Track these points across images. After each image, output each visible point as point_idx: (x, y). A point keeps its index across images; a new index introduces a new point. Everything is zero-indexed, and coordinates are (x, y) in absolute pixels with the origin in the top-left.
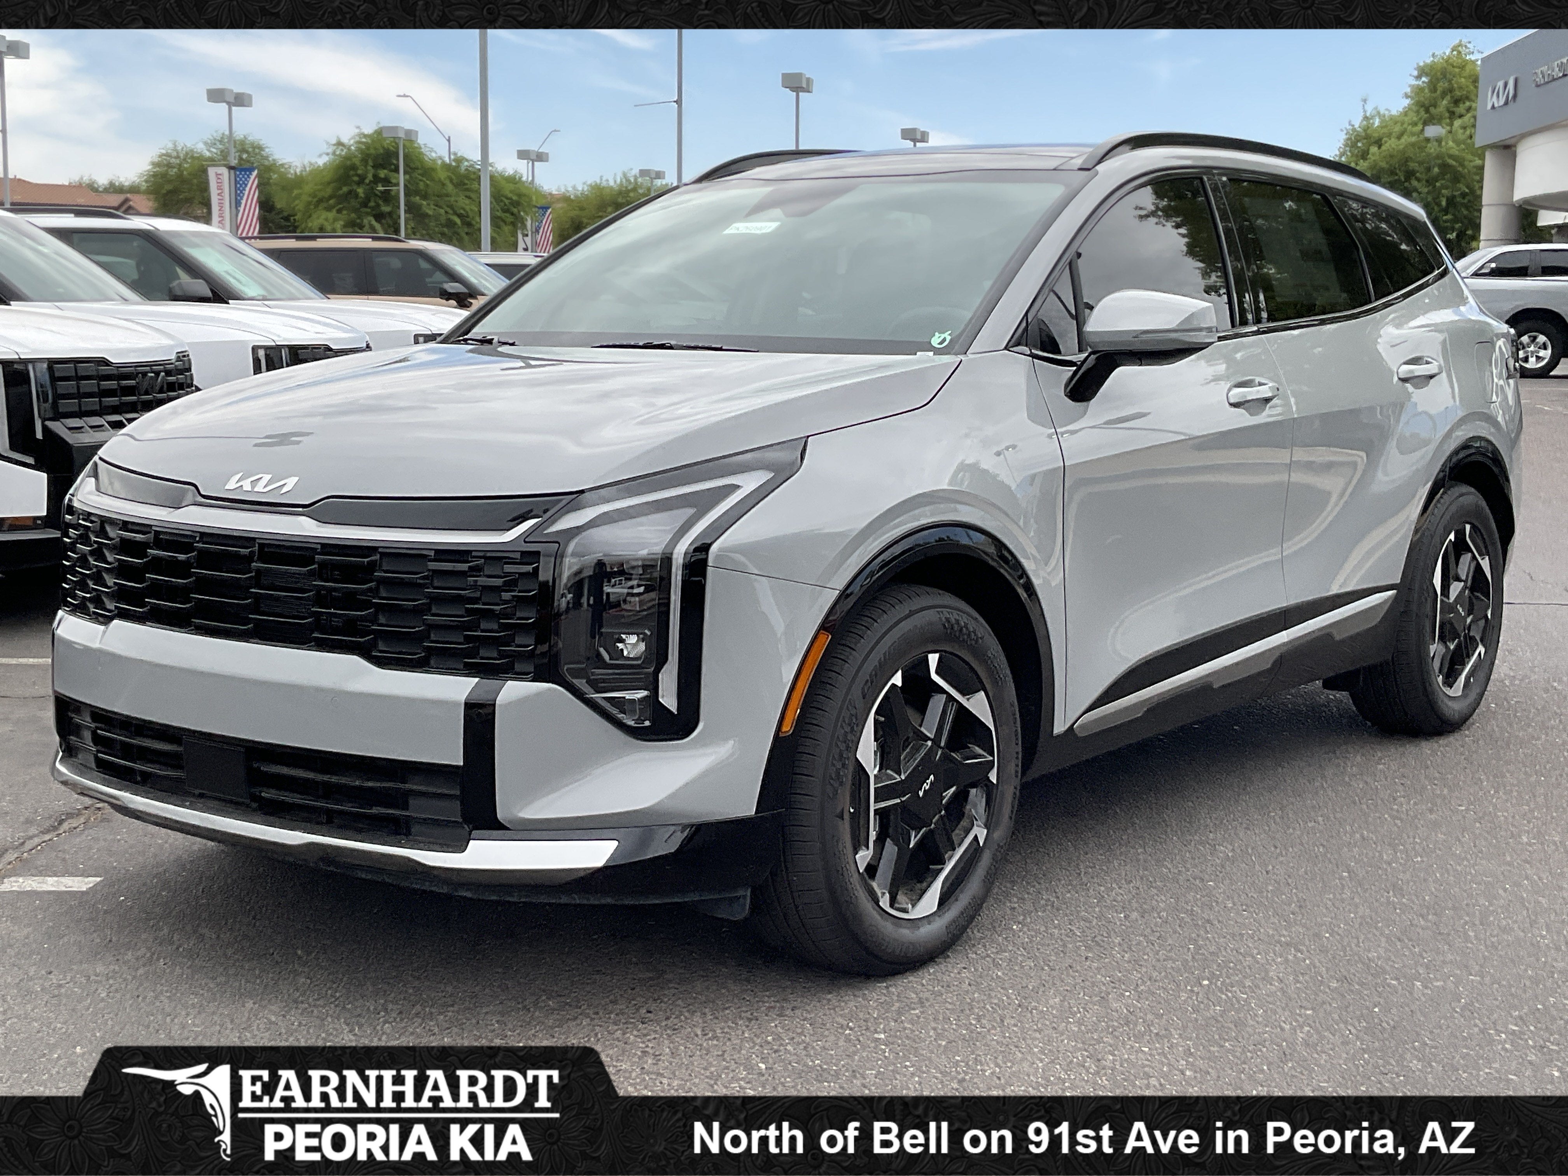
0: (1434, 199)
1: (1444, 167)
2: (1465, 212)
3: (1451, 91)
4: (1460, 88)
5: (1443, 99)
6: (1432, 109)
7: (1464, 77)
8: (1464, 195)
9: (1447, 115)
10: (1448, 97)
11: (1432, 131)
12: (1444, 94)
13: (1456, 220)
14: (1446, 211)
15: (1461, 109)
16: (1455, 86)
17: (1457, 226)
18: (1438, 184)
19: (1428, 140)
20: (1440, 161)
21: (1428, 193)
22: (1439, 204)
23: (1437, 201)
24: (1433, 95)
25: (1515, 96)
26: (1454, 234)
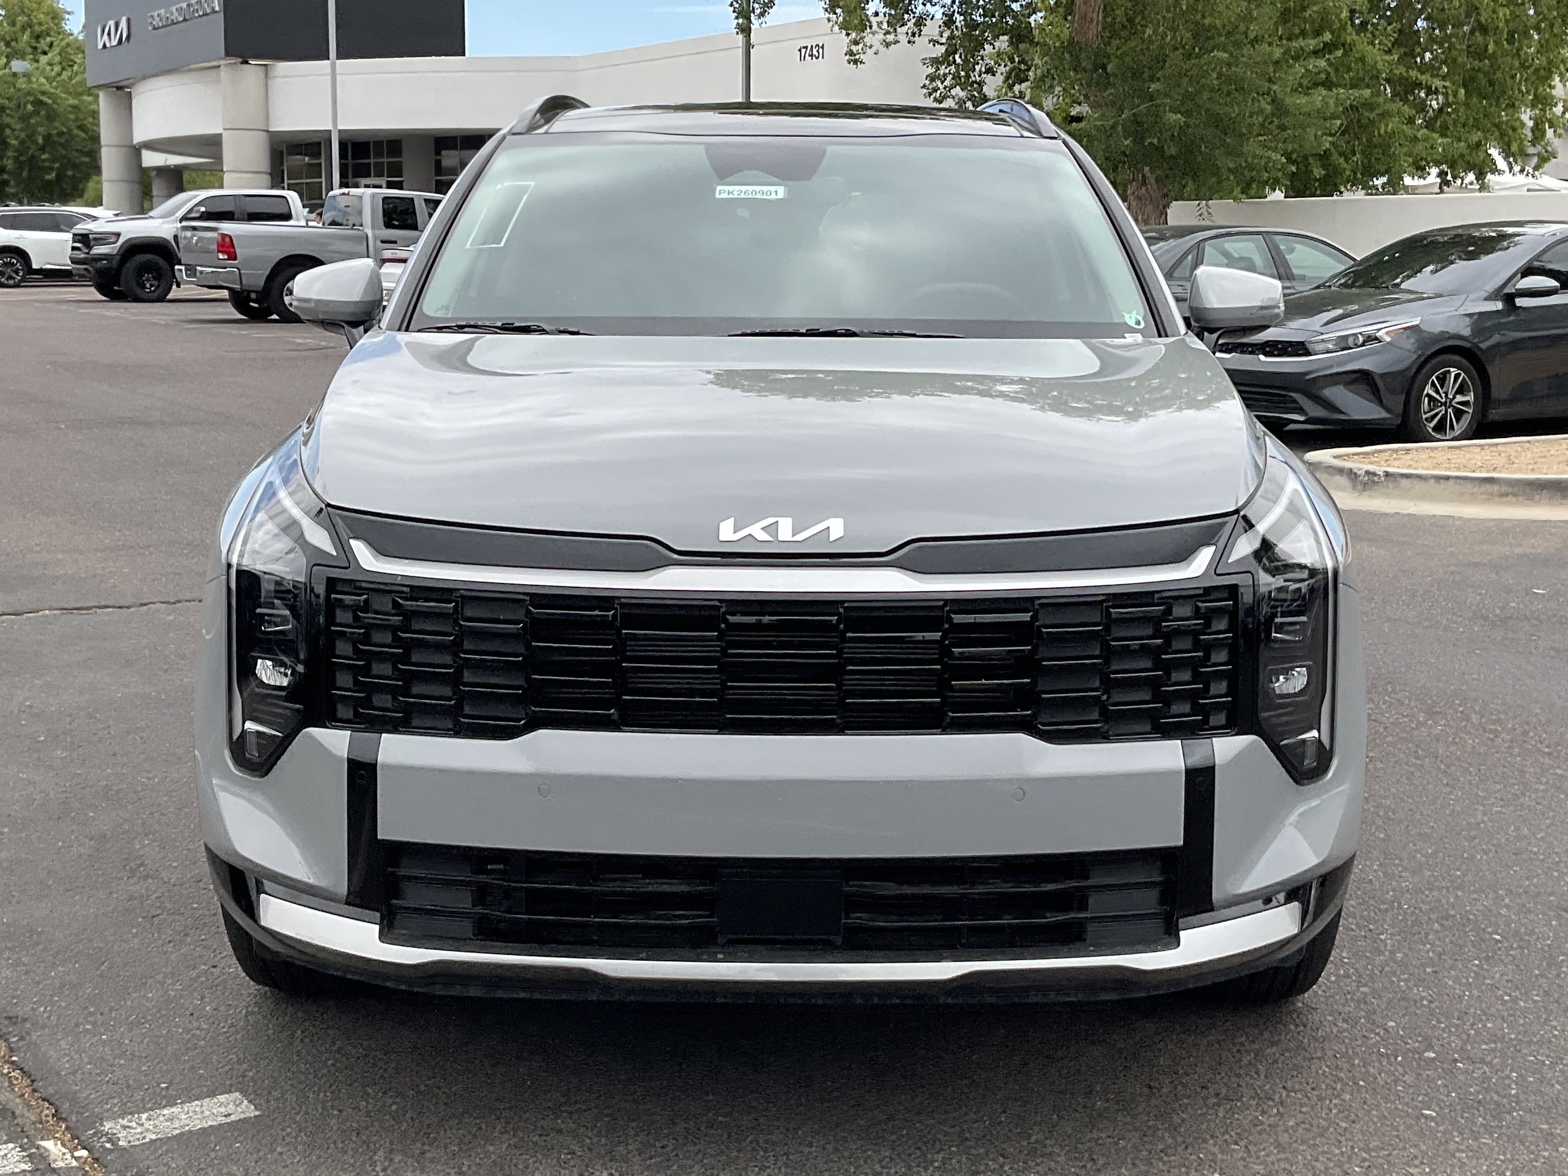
0: (28, 136)
1: (38, 103)
2: (64, 152)
3: (31, 27)
4: (40, 24)
5: (24, 33)
6: (13, 44)
7: (44, 13)
8: (60, 134)
9: (30, 50)
10: (28, 32)
11: (18, 66)
12: (23, 29)
13: (53, 160)
14: (42, 149)
15: (43, 45)
16: (35, 21)
17: (57, 165)
18: (32, 121)
19: (15, 75)
20: (31, 99)
21: (21, 130)
22: (34, 142)
23: (33, 138)
24: (13, 29)
25: (128, 37)
26: (54, 175)
